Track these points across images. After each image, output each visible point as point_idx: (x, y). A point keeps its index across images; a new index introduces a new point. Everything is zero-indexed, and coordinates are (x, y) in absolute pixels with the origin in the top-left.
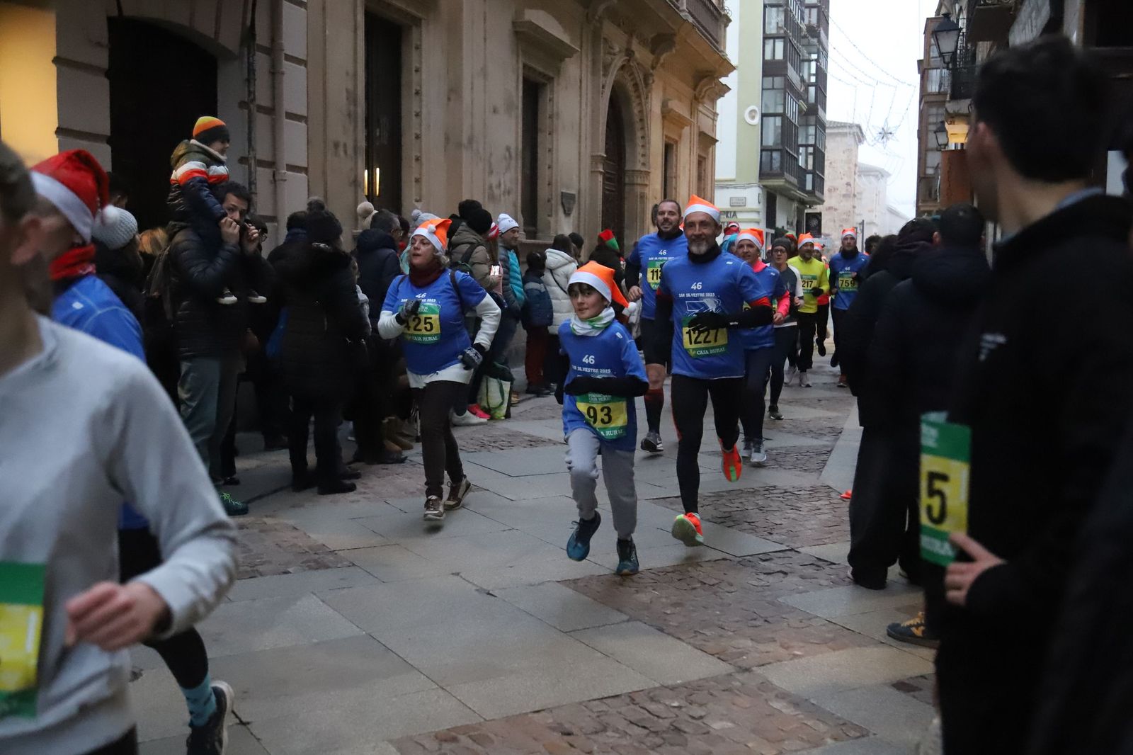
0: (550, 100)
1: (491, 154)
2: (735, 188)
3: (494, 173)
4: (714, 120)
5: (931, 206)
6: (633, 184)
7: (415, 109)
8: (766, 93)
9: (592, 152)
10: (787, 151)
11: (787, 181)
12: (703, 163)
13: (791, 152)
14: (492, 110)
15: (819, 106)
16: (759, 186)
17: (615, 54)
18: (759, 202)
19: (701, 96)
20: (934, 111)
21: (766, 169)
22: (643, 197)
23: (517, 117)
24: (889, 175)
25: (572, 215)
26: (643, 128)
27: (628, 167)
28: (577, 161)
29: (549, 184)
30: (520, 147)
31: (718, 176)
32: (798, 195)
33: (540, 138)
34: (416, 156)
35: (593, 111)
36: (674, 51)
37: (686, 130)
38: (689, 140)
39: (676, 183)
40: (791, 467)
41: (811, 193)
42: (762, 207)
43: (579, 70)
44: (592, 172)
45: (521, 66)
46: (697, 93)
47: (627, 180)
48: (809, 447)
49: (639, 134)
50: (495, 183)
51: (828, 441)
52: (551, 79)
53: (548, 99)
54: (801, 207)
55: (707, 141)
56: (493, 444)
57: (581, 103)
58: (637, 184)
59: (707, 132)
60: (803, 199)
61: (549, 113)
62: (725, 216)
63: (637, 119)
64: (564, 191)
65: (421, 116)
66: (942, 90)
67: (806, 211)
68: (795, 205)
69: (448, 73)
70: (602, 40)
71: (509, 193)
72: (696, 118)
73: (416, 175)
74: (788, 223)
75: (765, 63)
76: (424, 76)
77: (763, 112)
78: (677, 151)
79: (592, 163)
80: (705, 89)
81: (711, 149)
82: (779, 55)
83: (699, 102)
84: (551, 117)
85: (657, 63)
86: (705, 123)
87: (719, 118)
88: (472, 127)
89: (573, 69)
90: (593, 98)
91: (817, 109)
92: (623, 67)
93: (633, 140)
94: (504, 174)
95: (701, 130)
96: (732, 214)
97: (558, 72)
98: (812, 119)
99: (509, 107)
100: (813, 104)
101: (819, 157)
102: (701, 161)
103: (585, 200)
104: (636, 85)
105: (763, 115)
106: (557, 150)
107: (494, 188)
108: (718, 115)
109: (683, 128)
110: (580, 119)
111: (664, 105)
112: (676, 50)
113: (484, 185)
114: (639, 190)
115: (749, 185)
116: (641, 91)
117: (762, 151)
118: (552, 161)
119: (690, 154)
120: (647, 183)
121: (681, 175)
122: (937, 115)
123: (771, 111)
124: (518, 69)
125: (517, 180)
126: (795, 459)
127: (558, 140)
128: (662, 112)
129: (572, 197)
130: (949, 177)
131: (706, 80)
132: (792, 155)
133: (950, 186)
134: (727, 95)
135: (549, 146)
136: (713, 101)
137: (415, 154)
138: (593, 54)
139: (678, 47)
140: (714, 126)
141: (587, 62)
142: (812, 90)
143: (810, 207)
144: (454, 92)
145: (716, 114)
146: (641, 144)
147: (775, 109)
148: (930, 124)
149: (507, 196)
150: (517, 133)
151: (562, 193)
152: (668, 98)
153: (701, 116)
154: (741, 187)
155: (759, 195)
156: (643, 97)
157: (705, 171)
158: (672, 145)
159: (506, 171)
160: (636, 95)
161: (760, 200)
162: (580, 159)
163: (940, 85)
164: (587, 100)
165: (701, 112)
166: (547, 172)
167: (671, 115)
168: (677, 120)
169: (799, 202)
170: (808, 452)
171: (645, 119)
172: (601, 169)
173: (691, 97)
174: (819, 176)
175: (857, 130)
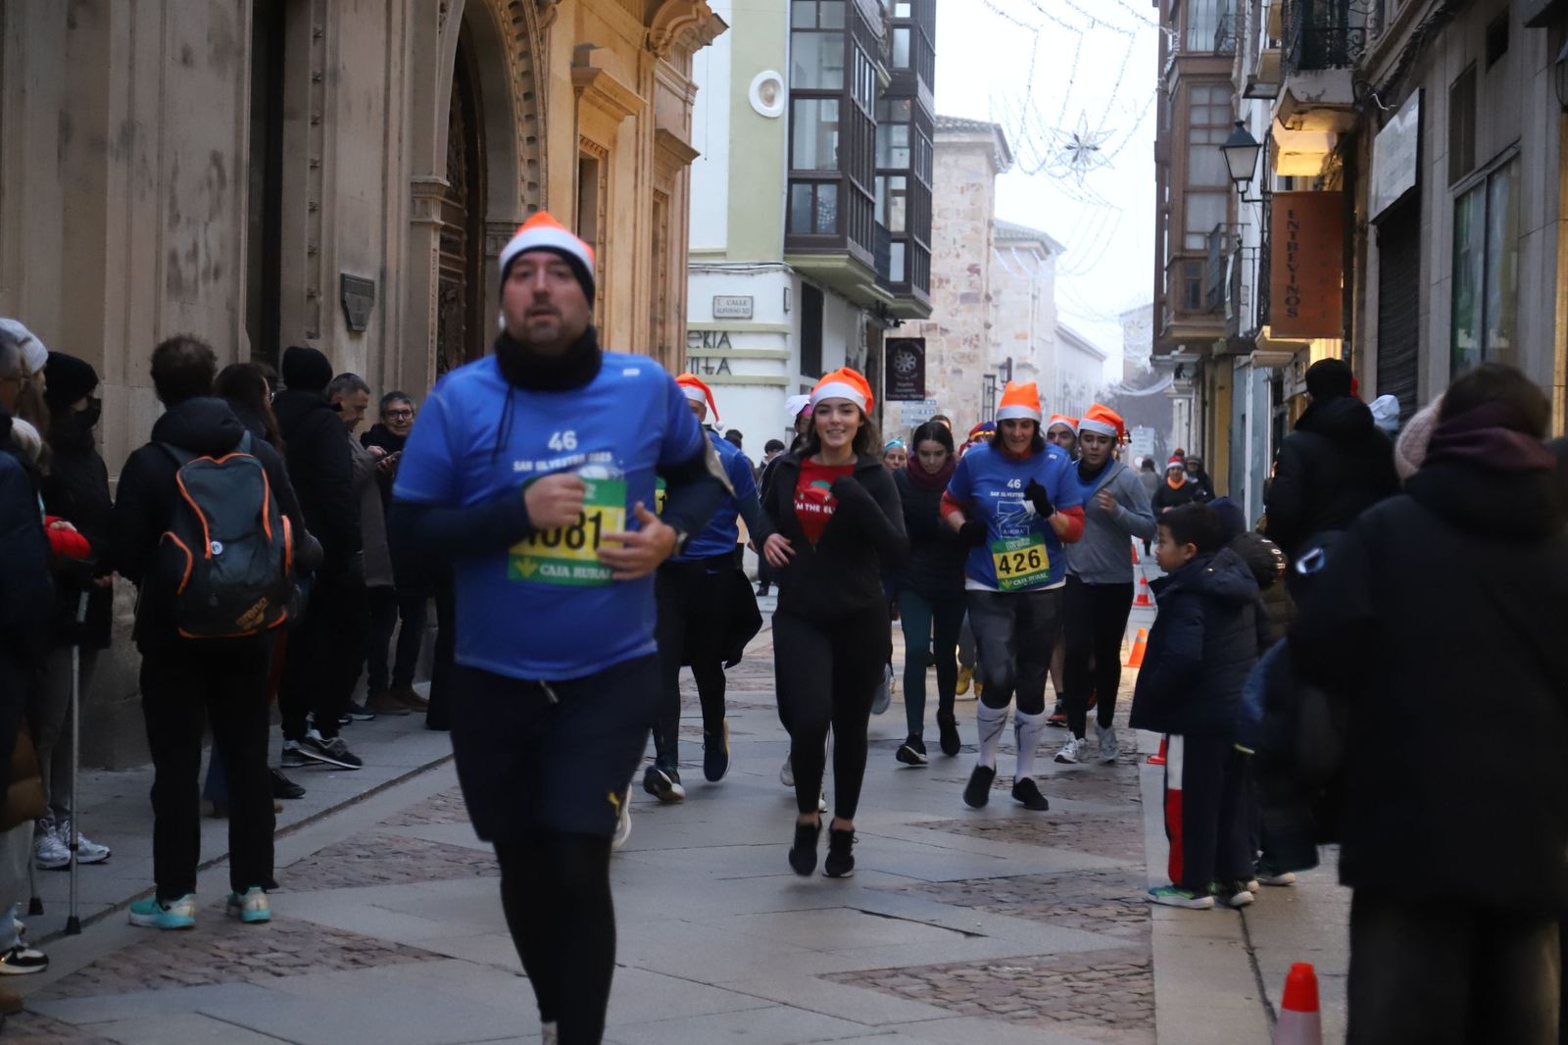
0: (316, 37)
1: (175, 172)
2: (727, 273)
3: (183, 219)
4: (687, 102)
5: (1194, 328)
8: (796, 35)
9: (413, 173)
10: (853, 186)
11: (853, 259)
12: (662, 207)
13: (861, 188)
14: (179, 55)
15: (919, 78)
16: (785, 271)
18: (786, 311)
19: (663, 42)
20: (1201, 96)
21: (802, 229)
23: (239, 79)
24: (1060, 249)
25: (365, 335)
26: (531, 117)
27: (493, 213)
28: (377, 194)
29: (311, 253)
30: (246, 156)
31: (694, 245)
32: (874, 294)
33: (290, 130)
35: (416, 70)
37: (630, 120)
38: (632, 153)
41: (901, 290)
42: (790, 322)
44: (412, 223)
46: (653, 31)
47: (490, 248)
48: (1088, 954)
49: (522, 131)
50: (183, 247)
51: (1124, 937)
53: (312, 34)
54: (878, 324)
55: (675, 153)
56: (247, 960)
57: (388, 42)
59: (672, 131)
60: (885, 305)
61: (313, 69)
62: (701, 343)
63: (517, 90)
64: (347, 272)
66: (1223, 47)
67: (887, 334)
71: (217, 273)
72: (648, 94)
74: (848, 361)
77: (793, 87)
78: (606, 176)
79: (412, 201)
80: (670, 26)
81: (680, 173)
83: (656, 56)
84: (318, 80)
86: (669, 105)
87: (699, 99)
88: (131, 97)
90: (417, 36)
91: (916, 84)
93: (507, 146)
94: (206, 224)
95: (659, 127)
96: (719, 338)
98: (904, 108)
99: (221, 54)
100: (901, 71)
101: (919, 200)
102: (660, 199)
103: (396, 297)
105: (795, 95)
106: (334, 166)
107: (182, 262)
108: (696, 89)
109: (619, 120)
110: (387, 88)
111: (580, 57)
113: (158, 253)
115: (763, 267)
116: (530, 23)
117: (791, 181)
118: (320, 195)
119: (636, 186)
121: (616, 239)
122: (1210, 106)
123: (811, 84)
125: (238, 234)
126: (1069, 992)
127: (334, 140)
128: (574, 80)
129: (366, 288)
130: (1290, 257)
132: (863, 196)
133: (1293, 279)
134: (717, 40)
135: (312, 154)
136: (685, 56)
140: (687, 117)
142: (902, 36)
143: (897, 325)
144: (86, 4)
145: (691, 88)
146: (526, 158)
147: (820, 81)
149: (212, 283)
150: (238, 120)
151: (343, 276)
152: (587, 41)
153: (660, 91)
154: (740, 272)
155: (785, 289)
156: (533, 37)
157: (665, 228)
158: (595, 161)
159: (211, 217)
160: (515, 31)
161: (788, 307)
162: (385, 189)
163: (1221, 35)
164: (403, 37)
165: (661, 83)
166: (308, 221)
167: (596, 84)
168: (608, 99)
169: (870, 309)
170: (1092, 969)
171: (538, 93)
172: (437, 219)
173: (638, 41)
174: (919, 248)
175: (993, 139)
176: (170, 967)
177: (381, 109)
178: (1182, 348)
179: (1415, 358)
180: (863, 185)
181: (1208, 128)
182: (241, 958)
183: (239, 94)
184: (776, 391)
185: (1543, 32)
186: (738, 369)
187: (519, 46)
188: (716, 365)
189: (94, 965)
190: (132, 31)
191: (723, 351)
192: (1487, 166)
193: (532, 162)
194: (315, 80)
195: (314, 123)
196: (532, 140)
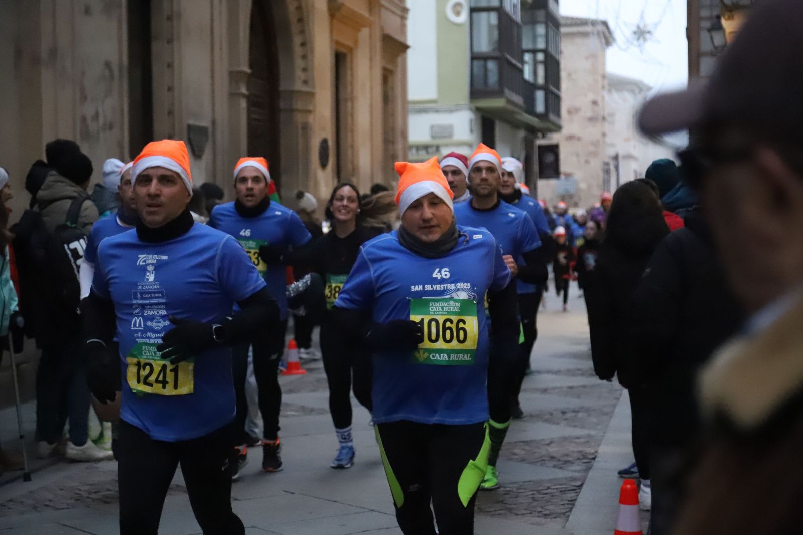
1: (83, 74)
2: (437, 111)
3: (89, 98)
4: (403, 18)
6: (292, 111)
9: (231, 66)
10: (508, 60)
11: (509, 102)
12: (390, 79)
13: (514, 61)
14: (83, 9)
16: (471, 109)
18: (471, 131)
21: (479, 85)
22: (306, 128)
23: (120, 21)
26: (302, 32)
27: (283, 86)
28: (207, 80)
29: (169, 113)
30: (126, 61)
32: (526, 120)
33: (155, 47)
37: (365, 32)
38: (368, 48)
39: (353, 108)
40: (525, 512)
41: (543, 117)
42: (475, 139)
44: (231, 95)
47: (282, 105)
48: (550, 480)
49: (297, 40)
50: (89, 113)
51: (575, 471)
54: (531, 137)
55: (395, 48)
58: (297, 110)
59: (393, 35)
60: (533, 126)
61: (166, 12)
63: (293, 17)
64: (191, 122)
67: (540, 142)
68: (522, 134)
71: (111, 127)
72: (377, 15)
77: (473, 5)
78: (352, 62)
79: (231, 82)
81: (400, 60)
84: (169, 18)
86: (390, 23)
88: (54, 35)
93: (289, 50)
94: (103, 100)
95: (386, 33)
96: (434, 149)
98: (540, 14)
99: (108, 6)
101: (552, 66)
102: (388, 73)
103: (222, 136)
105: (473, 10)
106: (180, 65)
107: (89, 122)
108: (408, 10)
109: (359, 30)
110: (212, 20)
113: (74, 119)
114: (299, 118)
115: (457, 108)
117: (473, 58)
118: (173, 82)
119: (371, 67)
120: (311, 108)
121: (360, 96)
123: (484, 4)
125: (122, 106)
126: (531, 500)
127: (179, 50)
128: (329, 9)
129: (203, 131)
132: (514, 66)
135: (167, 59)
140: (403, 26)
143: (542, 137)
145: (405, 10)
146: (300, 54)
148: (701, 18)
149: (108, 132)
150: (120, 42)
151: (189, 125)
153: (385, 13)
154: (445, 111)
155: (471, 121)
157: (393, 89)
158: (345, 55)
159: (106, 95)
161: (473, 129)
162: (213, 77)
165: (387, 8)
166: (166, 96)
168: (351, 19)
169: (525, 129)
170: (548, 488)
171: (305, 19)
172: (244, 90)
174: (552, 93)
175: (600, 28)
176: (50, 501)
177: (208, 31)
180: (516, 60)
182: (90, 495)
183: (120, 28)
189: (11, 501)
193: (304, 57)
195: (168, 42)
196: (303, 44)
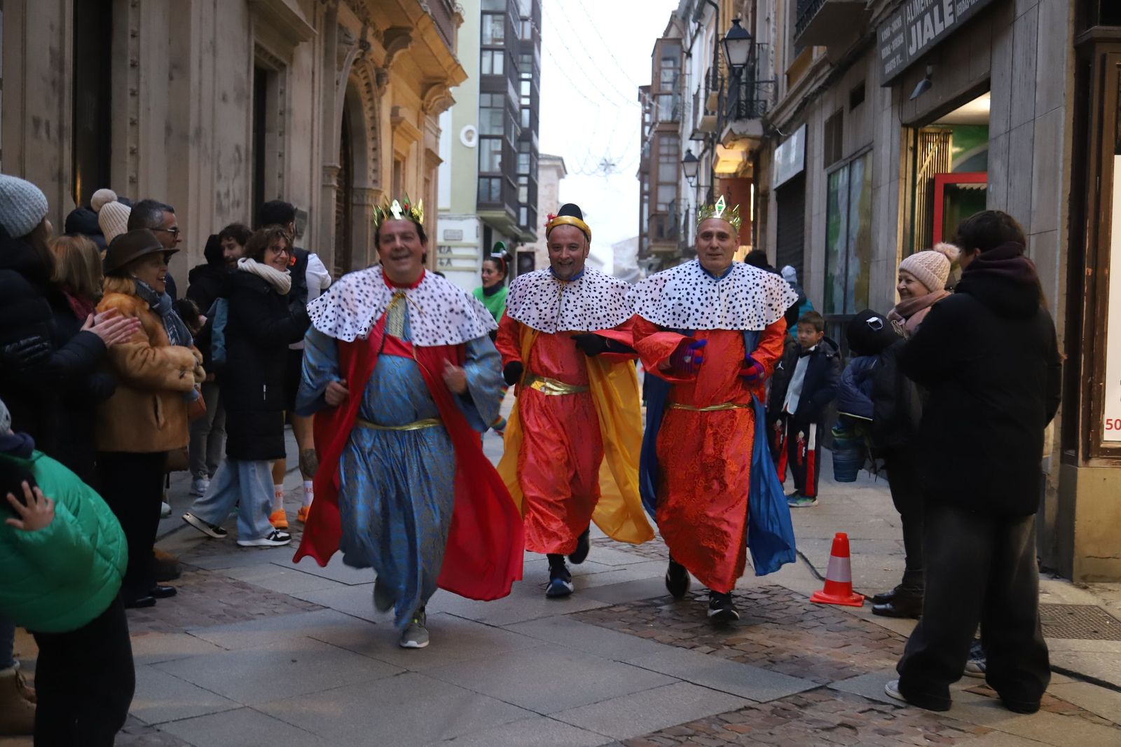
0: (281, 93)
1: (219, 154)
2: (450, 219)
3: (223, 177)
4: (437, 137)
5: (661, 247)
6: (363, 205)
7: (131, 85)
8: (482, 110)
9: (324, 161)
10: (508, 181)
11: (508, 214)
13: (511, 182)
14: (221, 97)
15: (533, 132)
16: (477, 218)
17: (351, 44)
18: (477, 236)
19: (429, 108)
20: (665, 141)
21: (484, 199)
23: (248, 110)
25: (303, 238)
26: (374, 138)
27: (356, 184)
28: (307, 171)
32: (513, 230)
33: (268, 138)
34: (131, 148)
35: (325, 112)
36: (410, 48)
37: (415, 142)
38: (416, 158)
41: (526, 229)
42: (479, 242)
43: (311, 59)
44: (324, 186)
45: (253, 45)
47: (355, 200)
49: (370, 145)
50: (223, 190)
52: (283, 66)
53: (279, 91)
54: (514, 245)
55: (433, 160)
57: (313, 99)
58: (368, 205)
59: (432, 150)
60: (517, 235)
61: (279, 108)
63: (368, 124)
65: (138, 95)
66: (676, 118)
67: (520, 249)
69: (170, 43)
70: (337, 26)
71: (238, 205)
72: (422, 132)
73: (130, 173)
75: (483, 77)
76: (143, 43)
77: (480, 133)
78: (404, 169)
79: (324, 175)
80: (434, 98)
81: (434, 171)
82: (499, 70)
83: (426, 114)
84: (282, 113)
85: (389, 62)
86: (430, 139)
87: (441, 136)
88: (200, 115)
89: (306, 58)
90: (326, 96)
91: (531, 135)
92: (355, 62)
93: (363, 152)
94: (233, 180)
95: (426, 148)
96: (446, 249)
97: (291, 59)
98: (525, 146)
99: (240, 97)
100: (526, 129)
101: (533, 188)
102: (427, 181)
103: (316, 219)
104: (368, 84)
105: (481, 137)
106: (290, 156)
107: (222, 197)
108: (441, 131)
109: (410, 142)
110: (313, 120)
111: (394, 112)
112: (412, 47)
113: (212, 192)
115: (466, 217)
116: (374, 93)
117: (480, 177)
118: (283, 170)
119: (417, 175)
122: (669, 145)
123: (487, 132)
124: (249, 47)
125: (247, 187)
127: (290, 143)
128: (392, 122)
131: (434, 88)
132: (511, 185)
134: (450, 109)
135: (279, 149)
136: (436, 115)
137: (130, 144)
138: (326, 41)
139: (413, 43)
140: (437, 144)
141: (319, 50)
142: (526, 113)
143: (522, 245)
144: (178, 68)
145: (439, 130)
146: (372, 157)
147: (491, 131)
149: (236, 209)
150: (248, 130)
152: (397, 104)
153: (427, 132)
154: (456, 219)
155: (477, 228)
156: (376, 100)
158: (400, 162)
159: (235, 175)
160: (368, 97)
162: (311, 169)
163: (674, 112)
164: (319, 97)
165: (428, 129)
166: (277, 182)
167: (403, 125)
168: (407, 133)
169: (512, 238)
171: (378, 127)
172: (335, 183)
173: (418, 106)
174: (532, 210)
175: (559, 163)
178: (654, 256)
179: (802, 252)
180: (511, 180)
181: (668, 155)
184: (473, 274)
185: (889, 90)
186: (455, 263)
187: (369, 105)
188: (445, 261)
190: (200, 83)
191: (448, 255)
192: (850, 157)
193: (375, 160)
194: (281, 114)
195: (280, 135)
196: (374, 149)
